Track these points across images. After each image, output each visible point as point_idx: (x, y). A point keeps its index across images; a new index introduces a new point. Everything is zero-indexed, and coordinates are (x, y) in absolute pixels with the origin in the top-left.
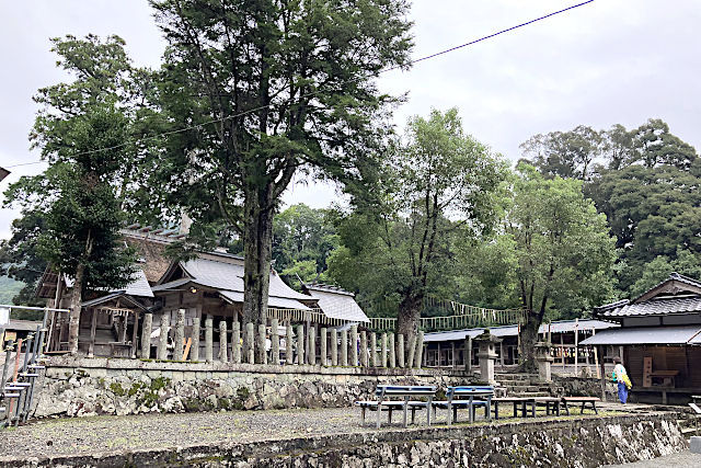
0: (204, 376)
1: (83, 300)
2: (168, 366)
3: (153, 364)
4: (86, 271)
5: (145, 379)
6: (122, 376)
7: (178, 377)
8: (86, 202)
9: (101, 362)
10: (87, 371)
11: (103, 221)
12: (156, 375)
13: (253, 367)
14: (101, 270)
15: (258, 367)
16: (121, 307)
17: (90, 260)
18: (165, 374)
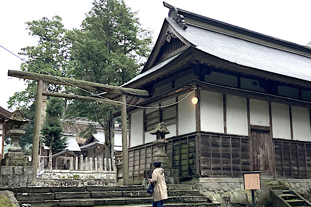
0: (90, 174)
1: (53, 154)
2: (78, 172)
3: (74, 171)
4: (53, 145)
5: (72, 175)
6: (65, 175)
7: (82, 175)
8: (52, 125)
9: (59, 171)
10: (55, 173)
11: (57, 131)
12: (75, 174)
13: (106, 171)
14: (57, 145)
15: (108, 172)
16: (67, 156)
17: (54, 142)
18: (78, 174)
